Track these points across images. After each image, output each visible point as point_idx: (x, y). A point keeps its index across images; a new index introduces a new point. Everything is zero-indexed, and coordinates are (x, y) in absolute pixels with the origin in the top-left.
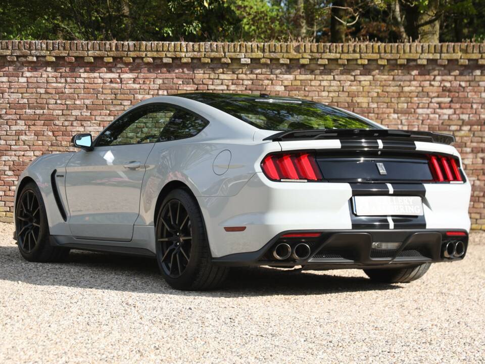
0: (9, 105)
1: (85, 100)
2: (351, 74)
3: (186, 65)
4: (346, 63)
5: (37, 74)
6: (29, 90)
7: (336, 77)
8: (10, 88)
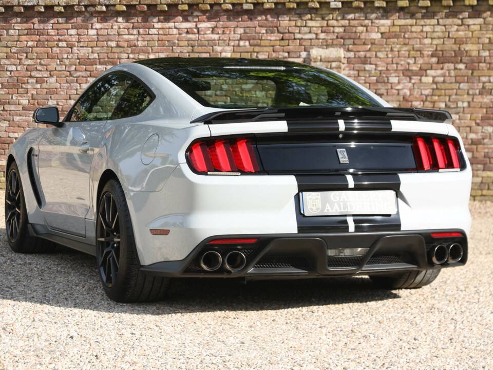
0: (78, 61)
1: (159, 54)
2: (458, 17)
3: (269, 11)
4: (452, 4)
5: (108, 25)
6: (100, 44)
7: (441, 21)
8: (79, 42)
